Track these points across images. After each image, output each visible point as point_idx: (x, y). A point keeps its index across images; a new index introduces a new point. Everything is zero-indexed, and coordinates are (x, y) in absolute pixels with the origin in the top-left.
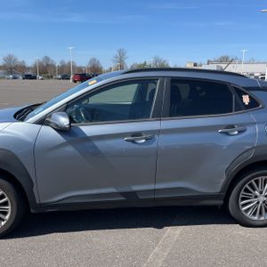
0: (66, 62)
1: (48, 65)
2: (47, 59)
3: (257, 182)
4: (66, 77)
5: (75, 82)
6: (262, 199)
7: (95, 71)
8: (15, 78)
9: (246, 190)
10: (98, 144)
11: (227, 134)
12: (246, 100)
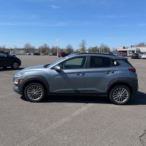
0: (55, 47)
1: (46, 48)
2: (46, 45)
3: (119, 89)
4: (55, 54)
5: (59, 57)
6: (121, 95)
7: (70, 51)
8: (30, 55)
9: (115, 92)
10: (68, 75)
11: (108, 73)
12: (115, 63)
